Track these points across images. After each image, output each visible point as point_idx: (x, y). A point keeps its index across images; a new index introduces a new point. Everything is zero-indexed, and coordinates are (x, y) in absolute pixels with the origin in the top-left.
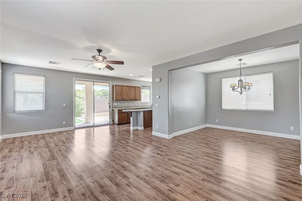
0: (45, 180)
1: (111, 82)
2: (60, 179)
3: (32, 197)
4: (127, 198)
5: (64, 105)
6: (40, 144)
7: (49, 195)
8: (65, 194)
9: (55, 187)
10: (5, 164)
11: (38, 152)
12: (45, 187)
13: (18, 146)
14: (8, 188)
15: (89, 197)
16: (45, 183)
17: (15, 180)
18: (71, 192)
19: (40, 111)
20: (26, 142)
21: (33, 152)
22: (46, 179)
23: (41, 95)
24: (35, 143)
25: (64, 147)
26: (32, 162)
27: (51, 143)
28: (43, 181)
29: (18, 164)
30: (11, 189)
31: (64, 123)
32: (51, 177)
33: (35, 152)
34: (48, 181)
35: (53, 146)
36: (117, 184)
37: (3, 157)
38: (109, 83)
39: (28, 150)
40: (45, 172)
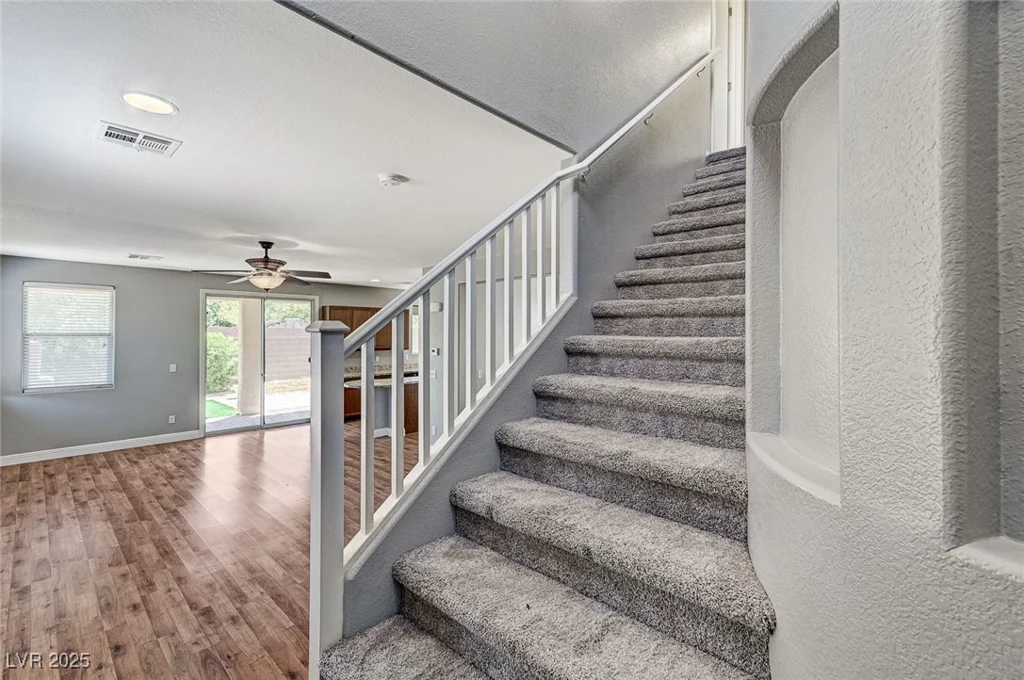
0: (124, 563)
1: (317, 298)
2: (158, 561)
3: (97, 593)
4: (300, 587)
5: (173, 368)
6: (104, 482)
7: (136, 588)
8: (171, 586)
9: (147, 574)
10: (17, 532)
11: (100, 501)
12: (124, 576)
13: (40, 489)
14: (40, 580)
15: (221, 589)
16: (125, 568)
17: (52, 565)
18: (183, 581)
19: (99, 387)
20: (60, 477)
21: (85, 502)
22: (127, 560)
23: (103, 340)
24: (88, 479)
25: (169, 487)
26: (86, 526)
27: (133, 478)
28: (119, 564)
29: (51, 530)
30: (48, 581)
31: (172, 419)
32: (137, 557)
33: (91, 503)
34: (131, 565)
35: (138, 486)
36: (286, 564)
37: (7, 516)
38: (312, 301)
39: (70, 496)
40: (122, 547)
